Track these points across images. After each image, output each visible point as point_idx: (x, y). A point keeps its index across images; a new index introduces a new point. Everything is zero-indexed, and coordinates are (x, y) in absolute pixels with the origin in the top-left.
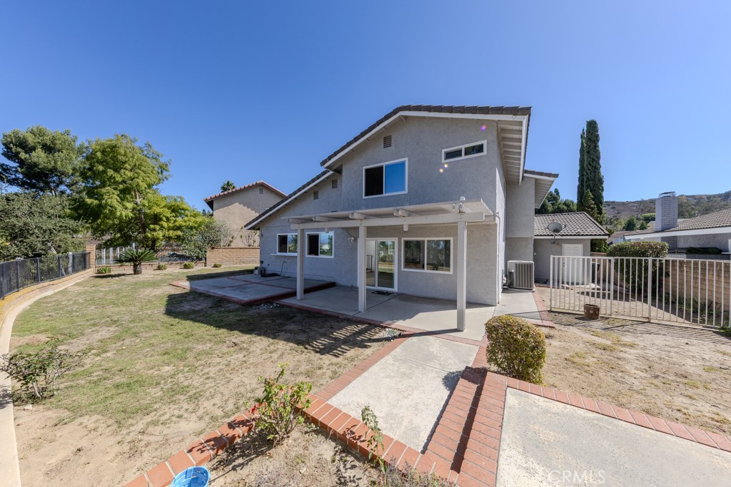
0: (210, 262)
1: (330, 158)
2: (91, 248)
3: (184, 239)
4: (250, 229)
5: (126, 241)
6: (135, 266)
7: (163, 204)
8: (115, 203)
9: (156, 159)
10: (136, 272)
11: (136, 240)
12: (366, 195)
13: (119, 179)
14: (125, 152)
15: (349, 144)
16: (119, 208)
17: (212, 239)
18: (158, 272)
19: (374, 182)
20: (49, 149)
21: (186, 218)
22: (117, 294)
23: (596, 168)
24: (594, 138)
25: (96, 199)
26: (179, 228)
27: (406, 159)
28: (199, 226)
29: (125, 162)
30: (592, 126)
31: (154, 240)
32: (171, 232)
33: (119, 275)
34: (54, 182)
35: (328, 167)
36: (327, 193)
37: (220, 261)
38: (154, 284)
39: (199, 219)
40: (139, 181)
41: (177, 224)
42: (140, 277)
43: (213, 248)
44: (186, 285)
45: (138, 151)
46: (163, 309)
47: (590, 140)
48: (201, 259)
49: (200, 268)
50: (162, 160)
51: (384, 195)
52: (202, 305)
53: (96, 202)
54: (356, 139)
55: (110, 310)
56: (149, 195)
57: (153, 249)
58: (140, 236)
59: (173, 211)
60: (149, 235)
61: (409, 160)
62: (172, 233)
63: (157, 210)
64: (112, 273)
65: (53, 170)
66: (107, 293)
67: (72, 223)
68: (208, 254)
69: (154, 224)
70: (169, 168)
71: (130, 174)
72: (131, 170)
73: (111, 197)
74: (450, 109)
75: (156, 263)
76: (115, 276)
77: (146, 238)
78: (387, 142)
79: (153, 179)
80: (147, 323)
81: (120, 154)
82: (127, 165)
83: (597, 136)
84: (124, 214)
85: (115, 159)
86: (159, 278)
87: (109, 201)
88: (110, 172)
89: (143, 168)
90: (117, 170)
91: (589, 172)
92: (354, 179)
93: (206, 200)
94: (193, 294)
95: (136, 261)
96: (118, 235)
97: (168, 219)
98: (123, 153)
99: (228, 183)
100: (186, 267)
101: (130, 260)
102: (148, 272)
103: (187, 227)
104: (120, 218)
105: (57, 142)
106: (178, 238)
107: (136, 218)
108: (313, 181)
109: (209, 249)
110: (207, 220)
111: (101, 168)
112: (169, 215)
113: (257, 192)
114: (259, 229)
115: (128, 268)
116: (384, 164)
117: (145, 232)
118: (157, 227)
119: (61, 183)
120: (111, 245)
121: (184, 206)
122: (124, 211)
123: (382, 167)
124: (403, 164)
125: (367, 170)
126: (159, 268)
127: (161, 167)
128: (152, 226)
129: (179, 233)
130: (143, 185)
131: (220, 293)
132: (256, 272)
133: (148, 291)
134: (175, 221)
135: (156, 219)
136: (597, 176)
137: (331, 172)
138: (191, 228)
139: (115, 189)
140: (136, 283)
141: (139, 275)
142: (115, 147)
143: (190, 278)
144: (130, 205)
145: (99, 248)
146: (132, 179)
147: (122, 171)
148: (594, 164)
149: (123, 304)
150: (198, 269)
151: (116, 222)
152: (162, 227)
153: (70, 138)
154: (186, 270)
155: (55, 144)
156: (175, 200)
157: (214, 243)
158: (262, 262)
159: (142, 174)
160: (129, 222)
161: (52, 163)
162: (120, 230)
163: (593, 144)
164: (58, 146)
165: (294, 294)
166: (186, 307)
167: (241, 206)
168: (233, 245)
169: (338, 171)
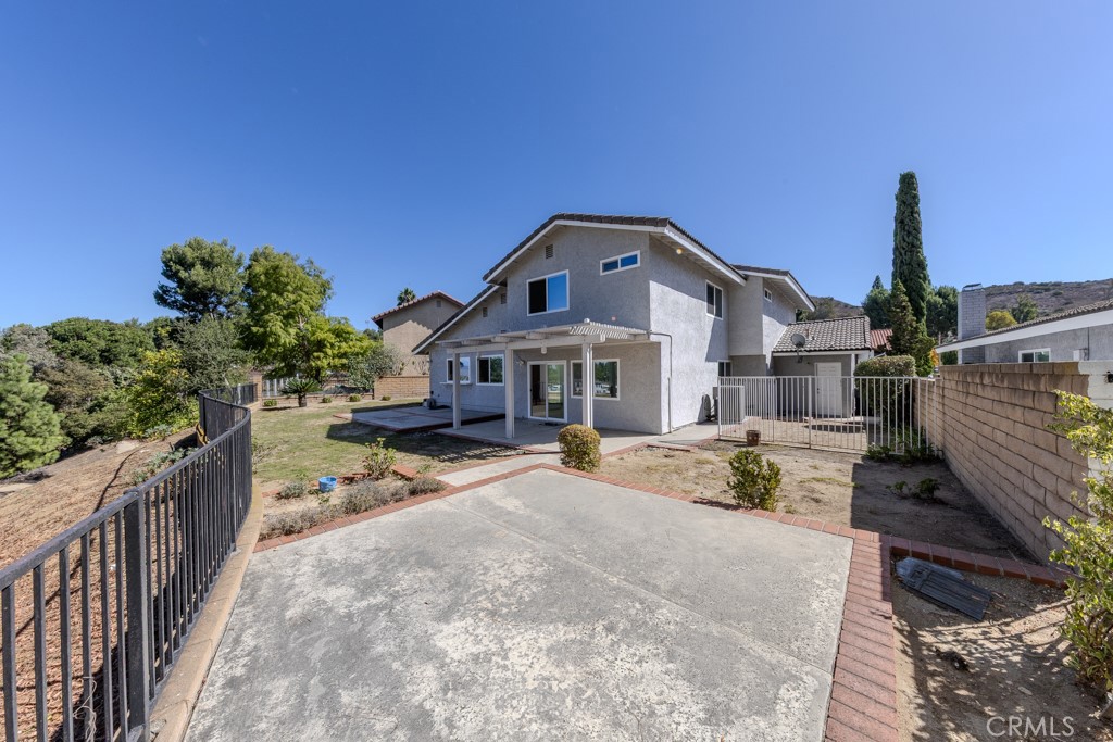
0: (379, 394)
1: (492, 272)
2: (257, 379)
3: (349, 368)
4: (419, 353)
5: (290, 371)
6: (300, 398)
7: (327, 328)
8: (280, 331)
9: (318, 276)
10: (301, 405)
11: (300, 371)
12: (531, 312)
13: (282, 302)
14: (288, 274)
15: (509, 256)
16: (283, 335)
17: (381, 366)
18: (323, 405)
19: (538, 296)
20: (207, 264)
21: (351, 343)
22: (286, 424)
23: (913, 246)
24: (910, 201)
25: (261, 327)
26: (344, 355)
27: (567, 271)
28: (365, 352)
29: (287, 284)
30: (908, 182)
31: (318, 370)
32: (336, 360)
33: (285, 408)
34: (212, 303)
35: (491, 281)
36: (496, 309)
37: (389, 392)
38: (318, 416)
39: (366, 343)
40: (302, 304)
41: (342, 351)
42: (305, 410)
43: (381, 378)
44: (349, 416)
45: (299, 269)
46: (325, 434)
47: (905, 203)
48: (367, 391)
49: (367, 401)
50: (325, 277)
51: (548, 312)
52: (360, 432)
53: (262, 330)
54: (515, 251)
55: (280, 435)
56: (313, 318)
57: (317, 379)
58: (304, 366)
59: (338, 335)
60: (314, 364)
61: (570, 273)
62: (337, 362)
63: (320, 335)
64: (278, 406)
65: (212, 289)
66: (276, 424)
67: (241, 353)
68: (375, 384)
69: (317, 351)
70: (332, 285)
71: (292, 297)
72: (293, 293)
73: (275, 323)
74: (600, 219)
75: (321, 396)
76: (281, 409)
77: (311, 368)
78: (549, 252)
79: (316, 300)
80: (311, 443)
81: (283, 276)
82: (289, 287)
83: (915, 197)
84: (287, 341)
85: (277, 281)
86: (324, 411)
87: (273, 328)
88: (274, 296)
89: (305, 289)
90: (280, 294)
91: (903, 252)
92: (519, 293)
93: (374, 319)
94: (355, 424)
95: (300, 392)
96: (283, 364)
97: (332, 345)
98: (285, 273)
99: (407, 291)
100: (352, 400)
101: (295, 392)
102: (313, 405)
103: (352, 354)
104: (284, 345)
105: (215, 255)
106: (343, 365)
107: (300, 346)
108: (480, 296)
109: (376, 379)
110: (374, 344)
111: (265, 293)
112: (333, 341)
113: (434, 304)
114: (428, 354)
115: (294, 402)
116: (546, 277)
117: (308, 360)
118: (321, 355)
119: (220, 303)
120: (275, 377)
121: (349, 330)
122: (288, 338)
123: (544, 281)
124: (565, 276)
125: (531, 284)
126: (324, 401)
127: (323, 285)
128: (316, 354)
129: (345, 361)
130: (306, 308)
131: (380, 423)
132: (425, 404)
133: (312, 422)
134: (340, 347)
135: (320, 345)
136: (915, 258)
137: (496, 287)
138: (357, 354)
139: (278, 314)
140: (301, 415)
141: (304, 408)
142: (277, 267)
143: (354, 411)
144: (293, 331)
145: (265, 377)
146: (295, 302)
147: (285, 294)
148: (910, 239)
149: (291, 431)
150: (365, 401)
151: (281, 349)
152: (326, 354)
153: (227, 248)
154: (351, 404)
155: (213, 258)
156: (340, 322)
157: (381, 372)
158: (432, 393)
159: (304, 295)
160: (293, 349)
161: (211, 280)
162: (284, 359)
163: (909, 210)
164: (217, 260)
165: (450, 425)
166: (346, 433)
167: (416, 324)
168: (404, 374)
169: (504, 284)
